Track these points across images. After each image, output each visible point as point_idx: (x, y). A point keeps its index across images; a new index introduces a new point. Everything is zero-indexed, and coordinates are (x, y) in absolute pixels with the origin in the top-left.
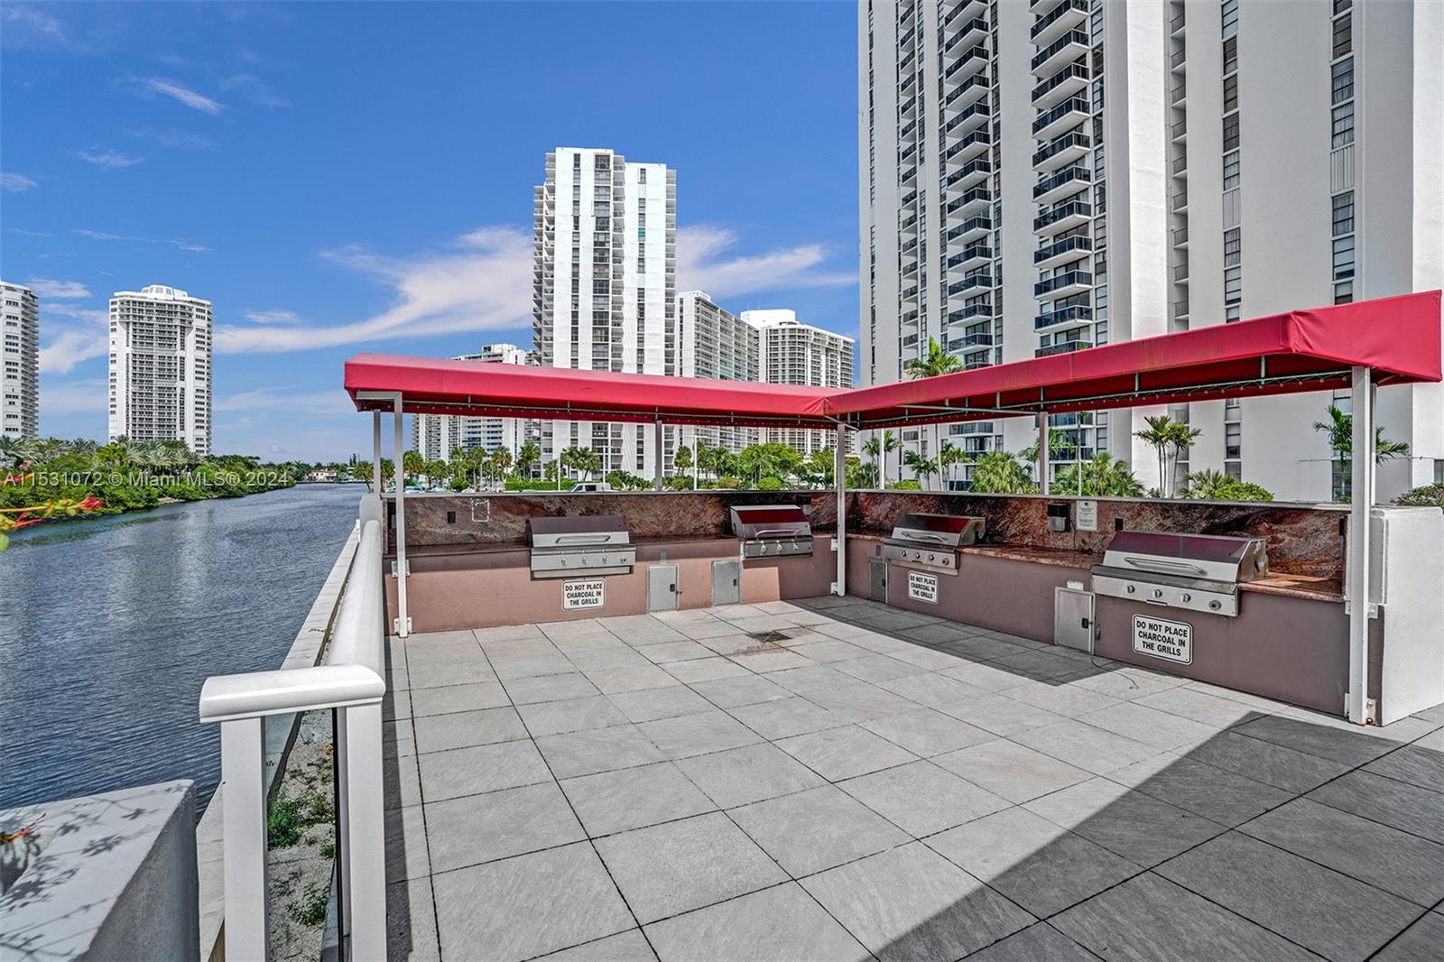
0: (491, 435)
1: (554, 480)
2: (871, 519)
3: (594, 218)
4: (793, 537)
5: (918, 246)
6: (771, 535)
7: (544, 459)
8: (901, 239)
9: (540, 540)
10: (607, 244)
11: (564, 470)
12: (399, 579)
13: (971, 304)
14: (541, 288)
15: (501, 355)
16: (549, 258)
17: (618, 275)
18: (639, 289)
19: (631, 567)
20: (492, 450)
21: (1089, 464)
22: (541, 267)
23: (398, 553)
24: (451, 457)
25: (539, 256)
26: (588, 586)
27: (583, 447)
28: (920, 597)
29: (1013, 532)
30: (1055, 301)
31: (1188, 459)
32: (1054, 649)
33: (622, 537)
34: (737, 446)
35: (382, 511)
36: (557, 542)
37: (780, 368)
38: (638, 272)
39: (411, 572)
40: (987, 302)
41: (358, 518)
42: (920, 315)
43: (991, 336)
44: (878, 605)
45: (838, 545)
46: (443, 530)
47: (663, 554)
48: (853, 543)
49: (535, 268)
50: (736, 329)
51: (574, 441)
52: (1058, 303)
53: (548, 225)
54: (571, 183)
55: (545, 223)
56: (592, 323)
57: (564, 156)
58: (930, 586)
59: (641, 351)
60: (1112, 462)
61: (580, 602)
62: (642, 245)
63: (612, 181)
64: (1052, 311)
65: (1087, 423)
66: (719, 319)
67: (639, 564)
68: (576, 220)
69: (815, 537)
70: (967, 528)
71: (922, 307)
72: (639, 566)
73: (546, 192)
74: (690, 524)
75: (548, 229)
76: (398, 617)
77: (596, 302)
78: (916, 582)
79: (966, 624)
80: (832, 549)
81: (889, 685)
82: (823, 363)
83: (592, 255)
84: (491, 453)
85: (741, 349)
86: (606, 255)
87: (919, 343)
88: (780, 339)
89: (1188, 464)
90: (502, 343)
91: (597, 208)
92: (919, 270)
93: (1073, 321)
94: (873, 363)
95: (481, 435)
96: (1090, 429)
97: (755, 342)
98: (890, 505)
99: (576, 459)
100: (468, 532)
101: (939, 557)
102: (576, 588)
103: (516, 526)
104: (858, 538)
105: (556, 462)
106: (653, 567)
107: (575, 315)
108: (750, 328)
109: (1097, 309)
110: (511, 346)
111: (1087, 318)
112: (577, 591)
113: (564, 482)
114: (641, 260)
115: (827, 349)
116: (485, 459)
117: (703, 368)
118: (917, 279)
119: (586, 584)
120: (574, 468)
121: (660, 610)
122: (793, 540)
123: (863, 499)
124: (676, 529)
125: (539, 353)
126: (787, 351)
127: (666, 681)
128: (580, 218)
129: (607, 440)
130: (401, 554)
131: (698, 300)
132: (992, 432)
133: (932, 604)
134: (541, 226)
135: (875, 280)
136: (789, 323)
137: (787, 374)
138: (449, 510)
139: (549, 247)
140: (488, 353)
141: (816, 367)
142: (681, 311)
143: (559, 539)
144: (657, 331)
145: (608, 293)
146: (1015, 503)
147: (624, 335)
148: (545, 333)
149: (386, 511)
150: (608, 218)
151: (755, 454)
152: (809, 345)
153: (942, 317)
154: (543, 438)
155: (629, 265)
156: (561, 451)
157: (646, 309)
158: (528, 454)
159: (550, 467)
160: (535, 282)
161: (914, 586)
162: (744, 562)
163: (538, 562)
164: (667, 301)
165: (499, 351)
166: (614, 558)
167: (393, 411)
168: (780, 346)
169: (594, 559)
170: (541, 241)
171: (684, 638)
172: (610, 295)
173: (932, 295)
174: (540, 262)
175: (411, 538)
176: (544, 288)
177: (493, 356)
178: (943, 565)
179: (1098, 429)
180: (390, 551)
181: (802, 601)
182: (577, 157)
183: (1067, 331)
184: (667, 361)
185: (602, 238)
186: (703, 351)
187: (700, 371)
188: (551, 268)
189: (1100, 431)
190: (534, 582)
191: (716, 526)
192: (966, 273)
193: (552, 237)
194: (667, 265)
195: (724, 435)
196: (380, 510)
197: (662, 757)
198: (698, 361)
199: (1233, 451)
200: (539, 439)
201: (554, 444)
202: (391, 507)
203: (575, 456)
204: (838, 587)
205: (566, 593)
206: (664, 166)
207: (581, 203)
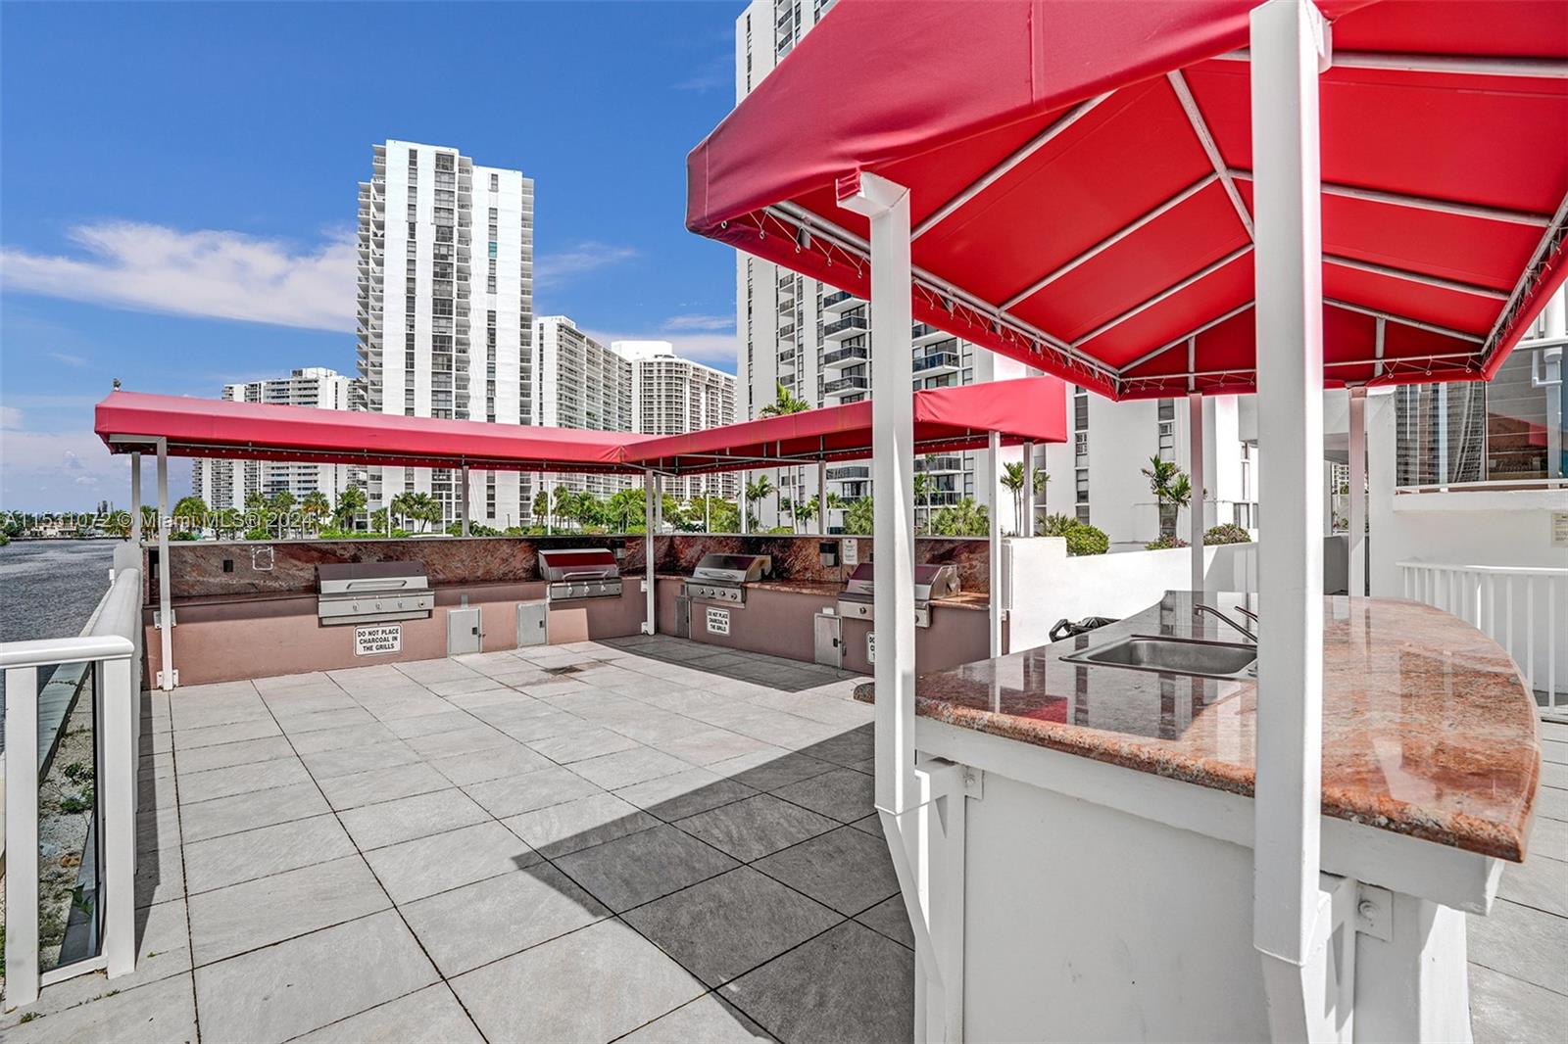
0: (303, 478)
1: (384, 532)
2: (686, 561)
3: (435, 226)
4: (602, 579)
5: (795, 282)
6: (575, 578)
7: (371, 507)
8: (779, 274)
9: (328, 586)
10: (450, 258)
11: (397, 519)
12: (163, 630)
13: (847, 346)
14: (367, 304)
15: (316, 381)
16: (378, 269)
17: (463, 294)
18: (489, 311)
19: (430, 611)
20: (304, 496)
21: (955, 509)
22: (367, 279)
23: (162, 603)
24: (247, 505)
25: (364, 266)
26: (383, 632)
27: (420, 493)
28: (716, 631)
29: (797, 568)
30: (926, 347)
31: (1045, 503)
32: (814, 667)
33: (421, 582)
34: (607, 492)
35: (141, 560)
36: (348, 588)
37: (656, 405)
38: (488, 292)
39: (177, 623)
40: (862, 344)
41: (112, 568)
42: (796, 354)
43: (866, 379)
44: (681, 640)
45: (647, 586)
46: (218, 579)
47: (464, 598)
48: (662, 584)
49: (360, 280)
50: (605, 361)
51: (409, 485)
52: (928, 348)
53: (375, 230)
54: (405, 183)
55: (372, 227)
56: (431, 348)
57: (396, 152)
58: (724, 620)
59: (491, 383)
60: (975, 506)
61: (374, 648)
62: (492, 262)
63: (457, 186)
64: (923, 356)
65: (955, 469)
66: (585, 349)
67: (438, 608)
68: (412, 227)
69: (623, 578)
70: (754, 564)
71: (799, 346)
72: (437, 611)
73: (373, 191)
74: (497, 568)
75: (376, 235)
76: (161, 670)
77: (436, 324)
78: (713, 617)
79: (751, 652)
80: (642, 590)
81: (652, 700)
82: (703, 401)
83: (431, 268)
84: (302, 500)
85: (610, 384)
86: (449, 270)
87: (796, 384)
88: (655, 374)
89: (1045, 508)
90: (317, 367)
91: (437, 214)
92: (795, 308)
93: (940, 367)
94: (751, 403)
95: (290, 478)
96: (958, 474)
97: (627, 376)
98: (701, 547)
99: (411, 507)
100: (247, 581)
101: (729, 592)
102: (370, 633)
103: (304, 573)
104: (665, 579)
105: (386, 510)
106: (453, 611)
107: (410, 339)
108: (620, 360)
109: (963, 356)
110: (329, 371)
111: (954, 365)
112: (371, 637)
113: (395, 533)
114: (492, 278)
115: (707, 386)
116: (293, 507)
117: (567, 403)
118: (793, 316)
119: (380, 629)
120: (409, 517)
121: (462, 654)
122: (601, 582)
123: (678, 542)
124: (482, 574)
125: (364, 380)
126: (663, 387)
127: (447, 707)
128: (417, 225)
129: (451, 484)
130: (165, 604)
131: (561, 327)
132: (867, 476)
133: (726, 637)
134: (368, 230)
135: (752, 315)
136: (666, 356)
137: (663, 412)
138: (225, 558)
139: (378, 256)
140: (299, 379)
141: (695, 405)
142: (541, 338)
143: (349, 585)
144: (511, 361)
145: (451, 314)
146: (798, 542)
147: (471, 364)
148: (372, 358)
149: (148, 560)
150: (452, 227)
151: (622, 499)
152: (688, 381)
153: (819, 358)
154: (370, 482)
155: (477, 283)
156: (392, 497)
157: (497, 335)
158: (349, 502)
159: (379, 516)
160: (359, 297)
161: (712, 620)
162: (550, 604)
163: (326, 608)
164: (523, 326)
165: (314, 377)
166: (411, 603)
167: (156, 454)
168: (655, 381)
169: (389, 604)
170: (368, 248)
171: (478, 675)
172: (454, 316)
173: (809, 334)
174: (366, 273)
175: (179, 588)
176: (370, 304)
177: (305, 382)
178: (731, 600)
179: (965, 474)
180: (152, 600)
181: (610, 640)
182: (413, 154)
183: (937, 377)
184: (522, 395)
185: (444, 251)
186: (568, 384)
187: (564, 407)
188: (380, 281)
189: (968, 476)
190: (322, 629)
191: (527, 570)
192: (842, 314)
193: (381, 245)
194: (522, 286)
195: (591, 480)
196: (139, 559)
197: (418, 759)
198: (561, 395)
199: (1082, 496)
200: (364, 483)
201: (383, 488)
202: (153, 556)
203: (410, 503)
204: (648, 626)
205: (358, 639)
206: (520, 174)
207: (418, 208)
